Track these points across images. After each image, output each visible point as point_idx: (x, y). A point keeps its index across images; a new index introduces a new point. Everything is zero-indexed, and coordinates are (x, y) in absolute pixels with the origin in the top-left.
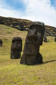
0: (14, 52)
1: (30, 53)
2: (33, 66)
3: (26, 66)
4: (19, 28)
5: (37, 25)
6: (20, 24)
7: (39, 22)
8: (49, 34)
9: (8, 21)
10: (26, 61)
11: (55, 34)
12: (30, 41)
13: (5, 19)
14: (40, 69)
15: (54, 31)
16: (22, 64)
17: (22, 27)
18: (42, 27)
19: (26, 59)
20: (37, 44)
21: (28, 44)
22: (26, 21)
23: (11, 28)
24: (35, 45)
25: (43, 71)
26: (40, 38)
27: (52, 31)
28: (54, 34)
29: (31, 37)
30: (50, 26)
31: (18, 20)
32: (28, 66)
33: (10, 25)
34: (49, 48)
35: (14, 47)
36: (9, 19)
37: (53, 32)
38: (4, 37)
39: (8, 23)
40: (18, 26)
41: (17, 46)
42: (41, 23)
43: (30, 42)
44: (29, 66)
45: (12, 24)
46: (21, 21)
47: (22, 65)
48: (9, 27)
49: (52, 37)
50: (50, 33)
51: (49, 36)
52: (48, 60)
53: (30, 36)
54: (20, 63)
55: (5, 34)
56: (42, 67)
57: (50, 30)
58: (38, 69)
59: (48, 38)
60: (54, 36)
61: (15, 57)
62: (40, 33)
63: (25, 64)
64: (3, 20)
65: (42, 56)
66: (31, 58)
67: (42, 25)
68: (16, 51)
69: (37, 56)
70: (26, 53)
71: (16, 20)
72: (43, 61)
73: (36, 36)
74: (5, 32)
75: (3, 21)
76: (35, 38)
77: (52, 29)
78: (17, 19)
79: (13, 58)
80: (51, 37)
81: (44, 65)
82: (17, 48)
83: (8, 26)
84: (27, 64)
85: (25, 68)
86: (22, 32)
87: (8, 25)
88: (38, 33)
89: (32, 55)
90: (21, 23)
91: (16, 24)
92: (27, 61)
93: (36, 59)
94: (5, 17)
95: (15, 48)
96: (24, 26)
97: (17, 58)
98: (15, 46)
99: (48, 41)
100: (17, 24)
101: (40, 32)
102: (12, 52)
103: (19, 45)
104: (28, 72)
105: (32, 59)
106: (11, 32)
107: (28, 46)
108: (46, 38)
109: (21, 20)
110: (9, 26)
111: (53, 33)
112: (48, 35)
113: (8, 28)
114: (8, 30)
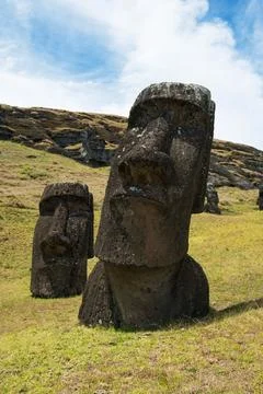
0: (50, 263)
1: (132, 260)
2: (157, 334)
3: (110, 334)
4: (84, 154)
5: (172, 101)
6: (90, 135)
7: (181, 86)
8: (226, 180)
9: (31, 124)
10: (112, 305)
11: (254, 176)
12: (132, 189)
13: (18, 116)
14: (204, 354)
15: (248, 164)
16: (87, 324)
17: (96, 150)
18: (197, 109)
19: (110, 292)
20: (171, 201)
21: (120, 208)
22: (115, 124)
23: (47, 154)
24: (164, 211)
25: (222, 366)
26: (187, 168)
27: (241, 166)
28: (248, 176)
29: (135, 161)
30: (228, 143)
31: (79, 117)
32: (124, 335)
33: (39, 140)
34: (233, 238)
35: (51, 233)
36: (34, 116)
37: (247, 171)
38: (9, 194)
39: (30, 134)
40: (80, 145)
41: (65, 231)
42: (191, 91)
43: (130, 194)
44: (129, 334)
45: (50, 135)
46: (90, 122)
47: (87, 331)
48: (34, 152)
49: (243, 192)
50: (232, 172)
51: (225, 188)
52: (240, 298)
53: (130, 160)
54: (79, 317)
55: (14, 182)
56: (211, 336)
57: (230, 159)
58: (190, 355)
59: (225, 195)
60: (252, 188)
61: (53, 288)
62: (190, 142)
63: (106, 325)
64: (7, 119)
65: (203, 276)
66: (142, 290)
67: (198, 97)
68: (61, 256)
69: (175, 276)
70: (110, 256)
71: (68, 118)
72: (212, 302)
73: (166, 159)
74: (16, 173)
75: (6, 124)
76: (159, 169)
77: (238, 154)
78: (71, 113)
79: (44, 291)
80: (236, 193)
81: (222, 323)
82: (64, 238)
83: (30, 145)
84: (119, 322)
85: (101, 350)
86: (96, 170)
87: (32, 141)
88: (176, 143)
89: (144, 269)
90: (93, 132)
91: (71, 135)
92: (120, 305)
93: (174, 291)
94: (16, 109)
95: (56, 240)
96: (108, 147)
97: (67, 295)
98: (53, 227)
99: (226, 207)
100: (76, 138)
101: (187, 137)
102: (42, 263)
103: (76, 223)
104: (123, 374)
105: (149, 290)
106: (42, 171)
107: (120, 219)
108: (216, 193)
109: (91, 117)
110: (37, 148)
111: (243, 173)
112: (222, 185)
113: (30, 157)
114: (30, 163)
